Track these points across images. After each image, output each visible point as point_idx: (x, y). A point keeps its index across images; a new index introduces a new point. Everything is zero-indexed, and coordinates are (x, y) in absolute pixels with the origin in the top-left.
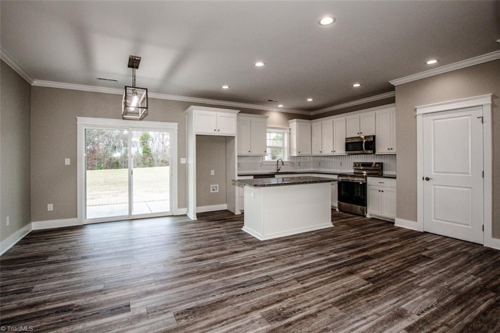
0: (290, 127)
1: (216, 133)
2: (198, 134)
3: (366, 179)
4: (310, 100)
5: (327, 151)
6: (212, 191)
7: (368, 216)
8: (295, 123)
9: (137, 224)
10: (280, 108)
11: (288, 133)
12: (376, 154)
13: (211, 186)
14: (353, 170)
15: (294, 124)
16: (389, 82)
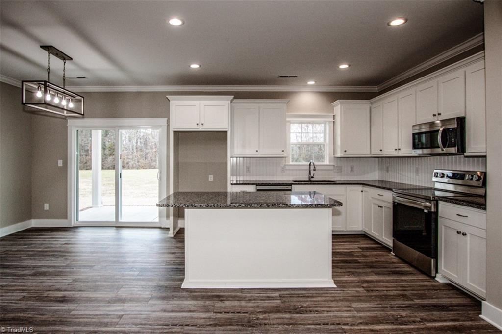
0: (334, 113)
1: (201, 128)
2: (176, 130)
3: (437, 206)
5: (390, 150)
7: (440, 279)
8: (339, 106)
9: (126, 233)
10: (311, 86)
11: (330, 122)
12: (466, 154)
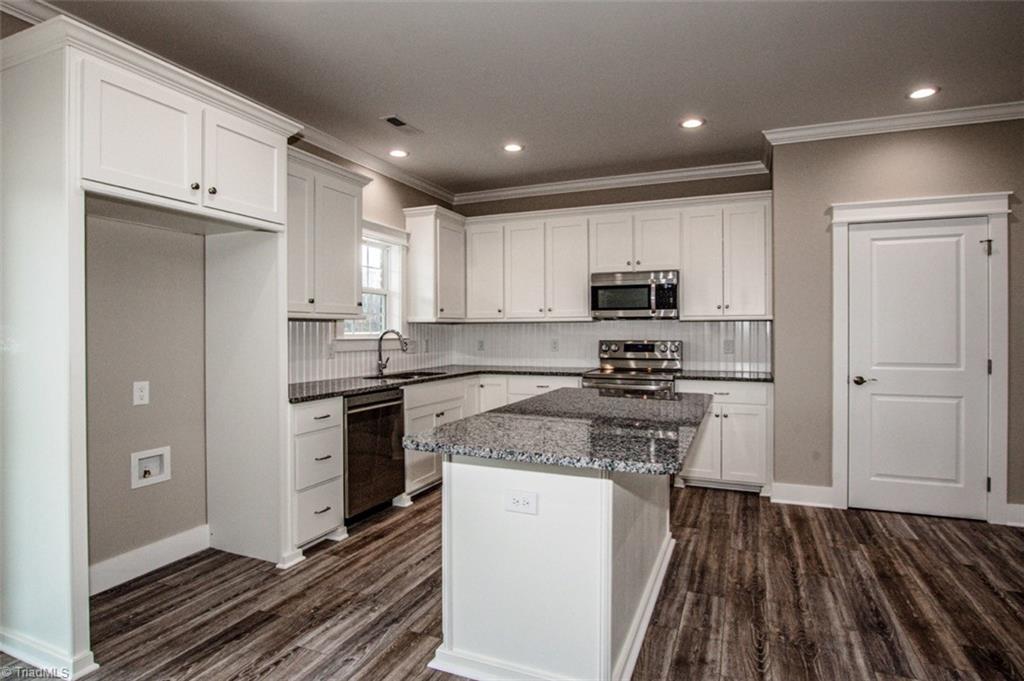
0: (408, 230)
1: (201, 205)
2: (98, 188)
4: (513, 148)
5: (523, 308)
6: (137, 482)
10: (392, 160)
11: (400, 247)
12: (681, 318)
13: (135, 457)
14: (598, 360)
15: (425, 222)
16: (764, 132)
